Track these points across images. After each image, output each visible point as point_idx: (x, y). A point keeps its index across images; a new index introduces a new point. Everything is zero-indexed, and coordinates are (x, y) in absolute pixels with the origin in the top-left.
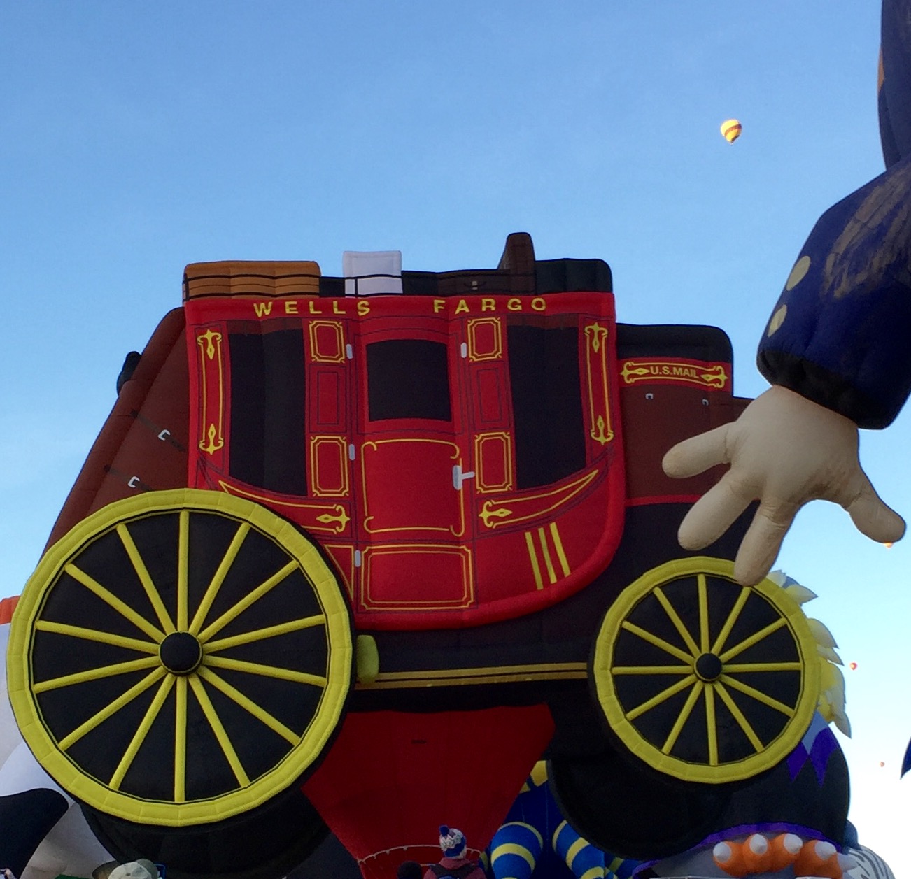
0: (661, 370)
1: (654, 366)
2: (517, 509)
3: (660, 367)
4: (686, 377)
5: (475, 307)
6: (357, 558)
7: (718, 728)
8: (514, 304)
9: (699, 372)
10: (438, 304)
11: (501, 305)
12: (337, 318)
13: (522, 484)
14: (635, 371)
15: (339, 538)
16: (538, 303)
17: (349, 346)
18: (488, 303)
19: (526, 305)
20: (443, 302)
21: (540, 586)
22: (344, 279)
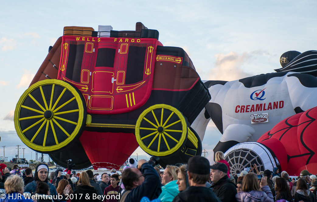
0: (165, 58)
1: (164, 57)
2: (124, 89)
3: (165, 57)
4: (171, 60)
5: (124, 40)
6: (89, 98)
7: (161, 143)
8: (133, 40)
9: (174, 59)
10: (115, 39)
11: (130, 40)
12: (93, 42)
13: (127, 83)
14: (159, 58)
15: (86, 93)
16: (139, 41)
17: (94, 49)
18: (127, 40)
19: (136, 41)
20: (117, 39)
21: (128, 107)
22: (97, 32)
